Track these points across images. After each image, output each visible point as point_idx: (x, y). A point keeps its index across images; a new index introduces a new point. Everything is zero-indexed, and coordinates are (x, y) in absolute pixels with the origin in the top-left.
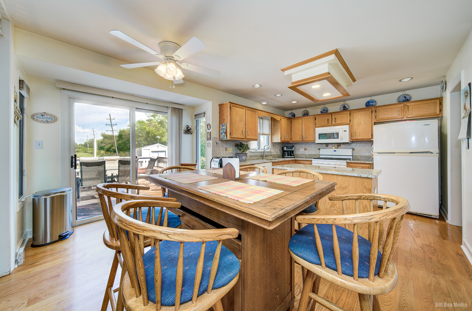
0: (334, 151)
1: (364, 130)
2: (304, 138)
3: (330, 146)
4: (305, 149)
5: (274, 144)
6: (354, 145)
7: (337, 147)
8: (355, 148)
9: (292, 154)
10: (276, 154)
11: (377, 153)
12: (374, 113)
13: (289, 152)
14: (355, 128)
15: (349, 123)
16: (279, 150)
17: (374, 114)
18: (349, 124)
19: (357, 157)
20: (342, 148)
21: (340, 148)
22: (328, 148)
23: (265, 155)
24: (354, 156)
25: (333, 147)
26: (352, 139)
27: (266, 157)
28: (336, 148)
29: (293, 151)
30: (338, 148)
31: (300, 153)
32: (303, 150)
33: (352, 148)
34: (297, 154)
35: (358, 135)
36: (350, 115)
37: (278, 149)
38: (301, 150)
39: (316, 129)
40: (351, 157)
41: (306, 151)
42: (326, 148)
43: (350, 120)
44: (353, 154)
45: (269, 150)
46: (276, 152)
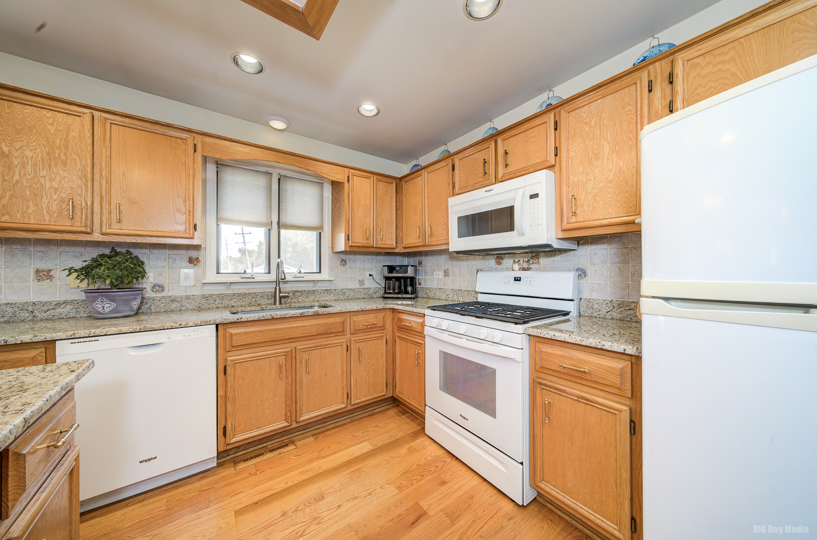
0: (515, 280)
1: (611, 182)
2: (427, 233)
3: (507, 262)
4: (445, 272)
5: (345, 258)
6: (583, 258)
7: (525, 265)
8: (589, 271)
9: (409, 289)
10: (355, 286)
12: (663, 90)
13: (402, 281)
14: (576, 179)
15: (553, 162)
16: (370, 275)
17: (663, 96)
18: (551, 167)
19: (596, 306)
20: (545, 269)
21: (537, 270)
22: (502, 270)
23: (280, 292)
24: (583, 303)
25: (516, 267)
26: (564, 230)
27: (283, 301)
28: (524, 269)
29: (412, 279)
30: (528, 269)
31: (434, 285)
32: (441, 273)
33: (577, 270)
34: (427, 288)
35: (586, 208)
36: (556, 129)
37: (367, 274)
38: (437, 277)
39: (452, 201)
40: (570, 306)
41: (447, 278)
42: (496, 270)
43: (556, 148)
44: (579, 292)
45: (325, 275)
46: (361, 282)
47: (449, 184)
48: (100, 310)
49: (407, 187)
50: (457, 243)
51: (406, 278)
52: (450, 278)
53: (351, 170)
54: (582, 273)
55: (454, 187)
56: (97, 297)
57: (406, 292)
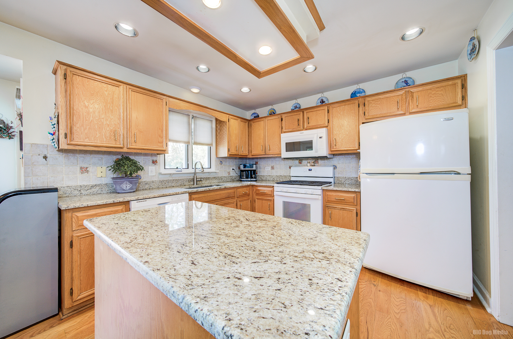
0: (309, 170)
1: (347, 135)
2: (267, 149)
3: (304, 162)
4: (272, 167)
5: (222, 160)
6: (336, 161)
7: (313, 164)
8: (338, 166)
9: (253, 176)
10: (227, 175)
11: (366, 174)
12: (362, 108)
13: (249, 172)
14: (336, 133)
15: (327, 125)
16: (233, 169)
17: (362, 110)
18: (327, 127)
19: (340, 179)
20: (321, 166)
21: (317, 166)
22: (302, 166)
23: (196, 179)
24: (336, 178)
25: (309, 165)
26: (331, 151)
27: (198, 182)
28: (312, 166)
29: (254, 171)
30: (314, 166)
31: (265, 174)
32: (270, 168)
33: (333, 166)
34: (261, 176)
35: (339, 143)
36: (328, 113)
37: (231, 169)
38: (267, 170)
39: (283, 135)
40: (331, 180)
41: (273, 170)
42: (299, 166)
43: (328, 120)
44: (334, 174)
45: (213, 169)
46: (229, 173)
47: (279, 127)
48: (125, 188)
49: (254, 125)
50: (285, 154)
51: (251, 171)
52: (275, 170)
53: (230, 116)
54: (335, 167)
55: (282, 128)
56: (124, 182)
57: (252, 178)
